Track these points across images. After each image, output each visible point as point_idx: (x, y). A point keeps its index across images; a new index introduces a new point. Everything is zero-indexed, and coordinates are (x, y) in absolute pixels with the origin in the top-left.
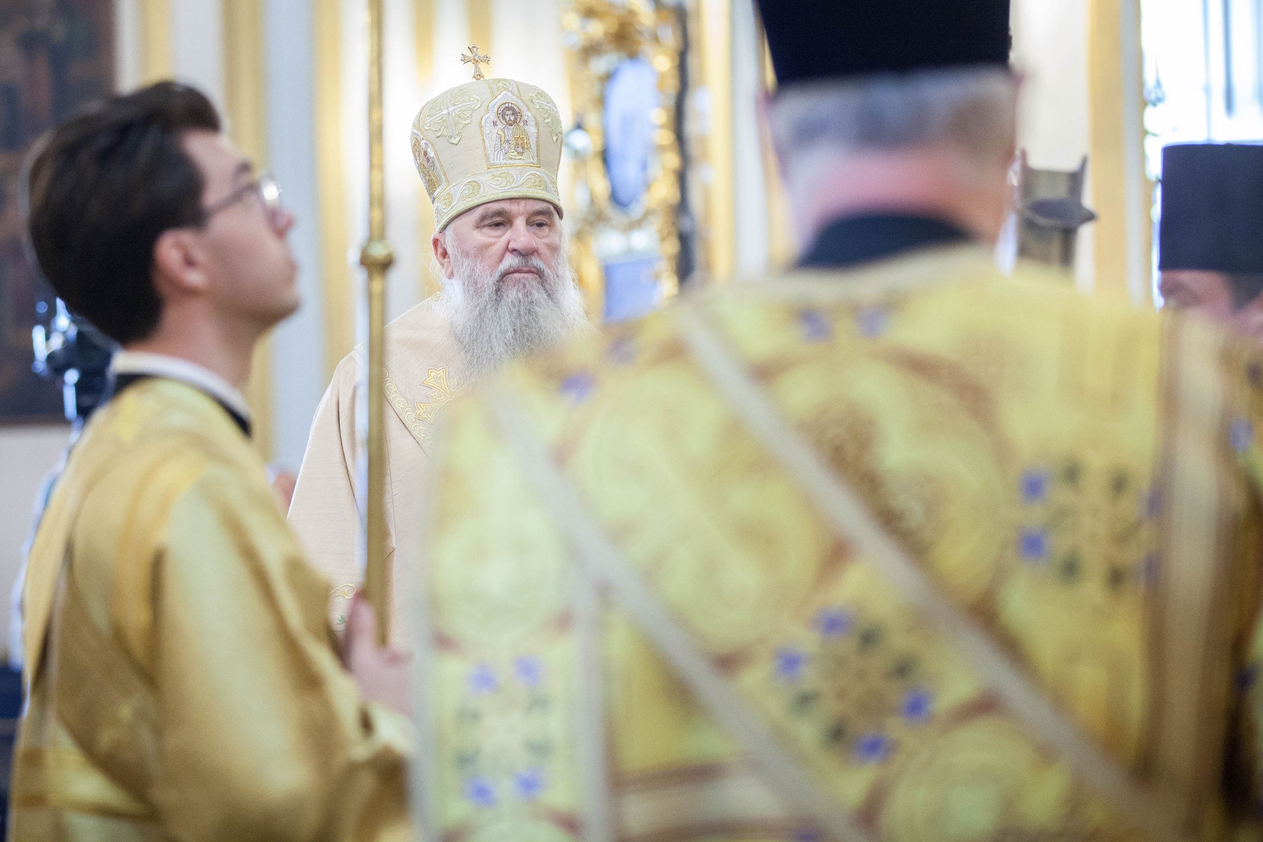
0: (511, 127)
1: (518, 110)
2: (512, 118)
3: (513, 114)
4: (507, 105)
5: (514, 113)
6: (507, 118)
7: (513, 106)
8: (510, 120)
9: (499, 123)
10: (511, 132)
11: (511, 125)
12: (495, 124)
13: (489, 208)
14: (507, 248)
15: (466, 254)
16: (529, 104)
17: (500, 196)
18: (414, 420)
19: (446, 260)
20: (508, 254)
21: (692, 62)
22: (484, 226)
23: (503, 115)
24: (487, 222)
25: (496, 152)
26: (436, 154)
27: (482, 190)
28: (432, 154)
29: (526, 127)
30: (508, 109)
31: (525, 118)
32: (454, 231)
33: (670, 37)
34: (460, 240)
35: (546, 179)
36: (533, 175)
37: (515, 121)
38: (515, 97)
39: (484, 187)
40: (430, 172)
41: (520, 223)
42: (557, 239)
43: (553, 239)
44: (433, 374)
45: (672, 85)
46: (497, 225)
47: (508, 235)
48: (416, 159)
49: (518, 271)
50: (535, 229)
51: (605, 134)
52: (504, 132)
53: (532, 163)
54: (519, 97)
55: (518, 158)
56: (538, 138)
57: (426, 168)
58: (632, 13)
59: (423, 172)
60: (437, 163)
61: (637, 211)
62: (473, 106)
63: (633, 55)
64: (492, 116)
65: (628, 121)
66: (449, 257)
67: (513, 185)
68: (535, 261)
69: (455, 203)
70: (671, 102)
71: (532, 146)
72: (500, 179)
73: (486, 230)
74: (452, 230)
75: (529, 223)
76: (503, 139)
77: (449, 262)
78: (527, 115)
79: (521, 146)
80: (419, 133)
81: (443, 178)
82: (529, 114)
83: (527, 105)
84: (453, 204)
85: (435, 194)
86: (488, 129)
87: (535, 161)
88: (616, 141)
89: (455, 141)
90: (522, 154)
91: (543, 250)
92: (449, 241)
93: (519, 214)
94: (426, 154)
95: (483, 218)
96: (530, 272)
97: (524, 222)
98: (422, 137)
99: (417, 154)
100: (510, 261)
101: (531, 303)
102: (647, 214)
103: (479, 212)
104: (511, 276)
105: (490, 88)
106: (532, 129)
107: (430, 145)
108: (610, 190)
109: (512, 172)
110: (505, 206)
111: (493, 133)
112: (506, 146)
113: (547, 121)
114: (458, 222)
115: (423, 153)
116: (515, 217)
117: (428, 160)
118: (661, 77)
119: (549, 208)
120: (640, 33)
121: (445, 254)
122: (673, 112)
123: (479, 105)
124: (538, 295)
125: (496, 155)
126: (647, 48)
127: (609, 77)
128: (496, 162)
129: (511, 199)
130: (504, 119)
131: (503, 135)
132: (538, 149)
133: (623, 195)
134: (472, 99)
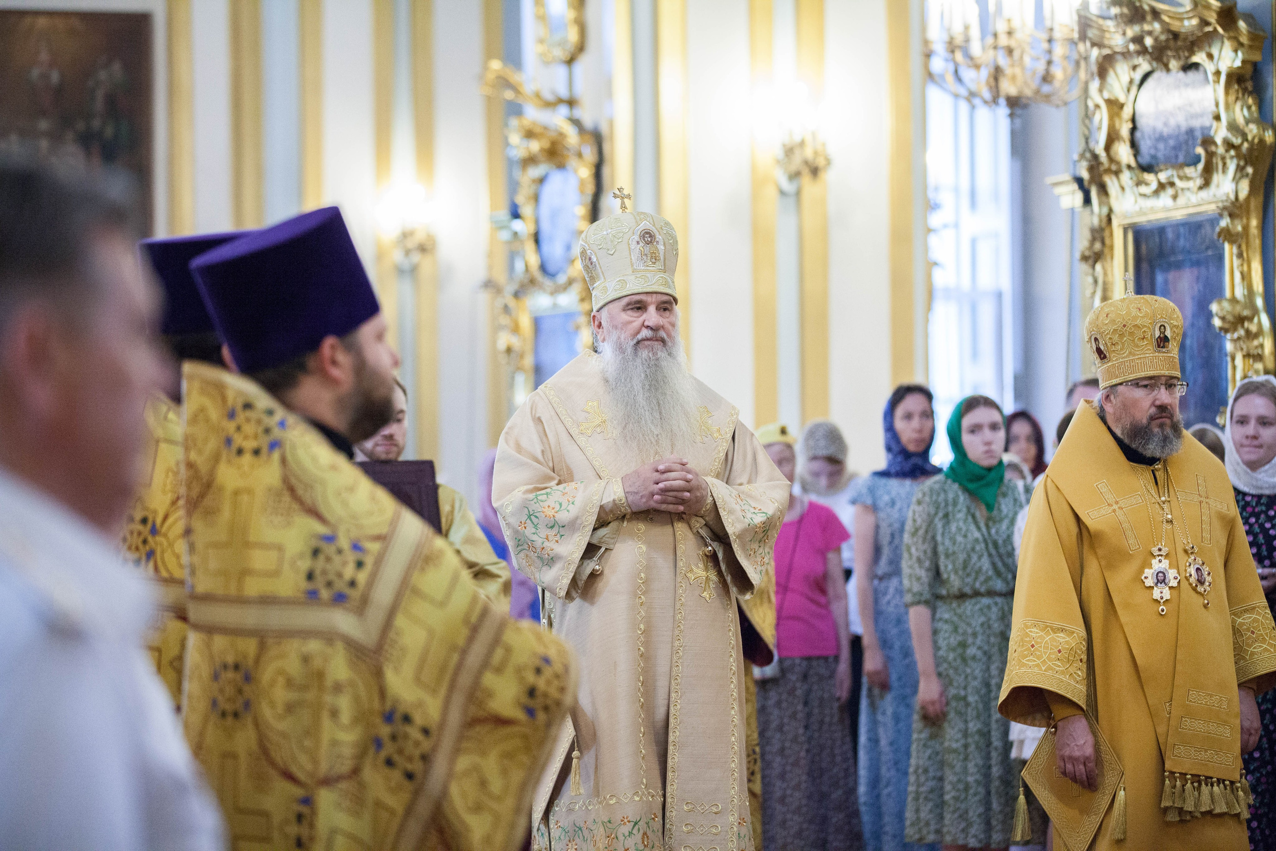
0: (648, 246)
1: (653, 234)
2: (649, 239)
3: (649, 237)
4: (646, 231)
5: (651, 236)
6: (646, 239)
7: (650, 231)
8: (648, 241)
9: (640, 242)
10: (648, 248)
11: (648, 244)
12: (638, 243)
13: (633, 298)
14: (643, 325)
15: (615, 327)
16: (660, 230)
17: (640, 291)
18: (578, 433)
19: (601, 330)
20: (643, 328)
21: (606, 171)
22: (628, 309)
23: (644, 237)
24: (630, 307)
25: (638, 262)
26: (597, 260)
27: (628, 286)
28: (594, 259)
29: (658, 246)
30: (647, 233)
31: (657, 239)
32: (608, 312)
33: (589, 154)
34: (612, 318)
35: (669, 280)
36: (662, 277)
37: (651, 242)
38: (651, 226)
39: (630, 284)
40: (593, 271)
41: (652, 309)
42: (674, 319)
43: (672, 319)
44: (590, 404)
45: (590, 189)
46: (639, 308)
47: (644, 316)
48: (582, 261)
49: (647, 339)
50: (662, 312)
51: (537, 222)
52: (644, 249)
53: (661, 270)
54: (654, 225)
55: (652, 266)
56: (665, 253)
57: (589, 269)
58: (562, 135)
59: (587, 271)
60: (598, 266)
61: (562, 279)
62: (624, 230)
63: (561, 166)
64: (637, 238)
65: (555, 214)
66: (603, 328)
67: (649, 284)
68: (662, 334)
69: (610, 293)
70: (589, 199)
71: (661, 259)
72: (640, 279)
73: (630, 312)
74: (606, 311)
75: (658, 309)
76: (643, 253)
77: (603, 332)
78: (659, 237)
79: (655, 258)
80: (586, 245)
81: (602, 276)
82: (660, 237)
83: (659, 231)
84: (608, 294)
85: (595, 285)
86: (633, 245)
87: (663, 268)
88: (545, 227)
89: (612, 253)
90: (654, 263)
91: (667, 326)
92: (604, 316)
93: (652, 303)
94: (590, 259)
95: (628, 304)
96: (657, 340)
97: (655, 308)
98: (588, 248)
99: (584, 258)
100: (645, 333)
101: (657, 359)
102: (570, 282)
103: (625, 301)
104: (643, 342)
105: (635, 219)
106: (661, 247)
107: (593, 254)
108: (539, 262)
109: (648, 275)
110: (643, 297)
111: (637, 249)
112: (645, 257)
113: (671, 242)
114: (611, 306)
115: (588, 258)
116: (649, 305)
117: (592, 264)
118: (582, 183)
119: (670, 300)
120: (568, 149)
121: (600, 326)
122: (589, 207)
123: (628, 230)
124: (662, 354)
125: (638, 263)
126: (573, 162)
127: (542, 181)
128: (638, 268)
129: (647, 293)
130: (644, 240)
131: (643, 250)
132: (664, 261)
133: (551, 268)
134: (623, 226)
